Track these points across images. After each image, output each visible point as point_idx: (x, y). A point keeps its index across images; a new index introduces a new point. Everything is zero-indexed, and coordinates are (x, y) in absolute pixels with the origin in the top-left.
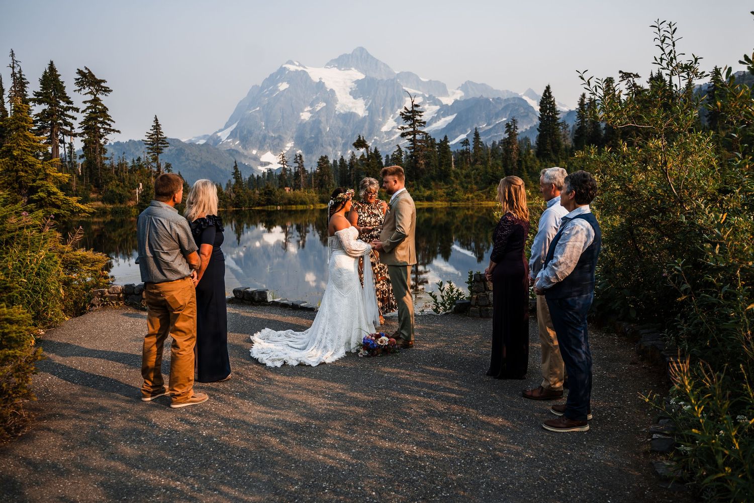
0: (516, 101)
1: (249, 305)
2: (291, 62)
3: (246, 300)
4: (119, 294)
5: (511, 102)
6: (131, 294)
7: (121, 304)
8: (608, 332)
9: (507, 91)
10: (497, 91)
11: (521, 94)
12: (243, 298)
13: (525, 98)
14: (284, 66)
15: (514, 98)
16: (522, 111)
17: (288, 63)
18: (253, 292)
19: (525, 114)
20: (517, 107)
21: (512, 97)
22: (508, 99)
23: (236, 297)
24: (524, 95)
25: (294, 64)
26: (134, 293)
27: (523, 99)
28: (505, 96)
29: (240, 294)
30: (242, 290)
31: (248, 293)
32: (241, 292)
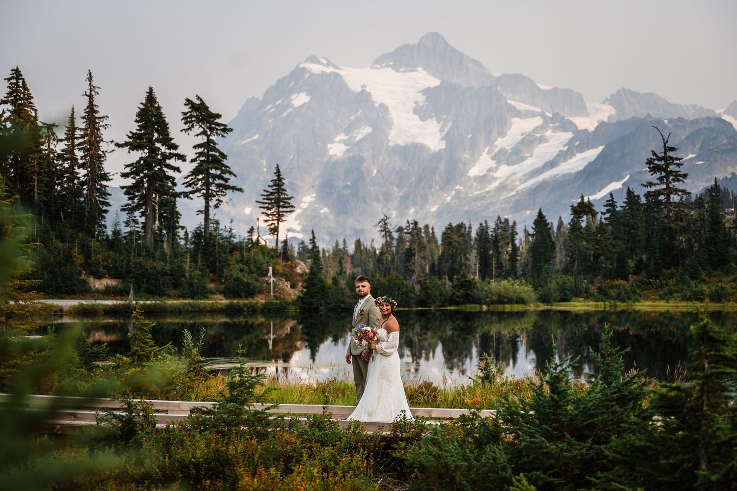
0: (712, 124)
2: (314, 59)
5: (704, 125)
9: (694, 106)
10: (675, 106)
11: (720, 111)
13: (727, 118)
14: (302, 66)
15: (708, 118)
16: (725, 142)
17: (307, 61)
19: (729, 147)
20: (715, 135)
21: (704, 116)
22: (697, 120)
24: (724, 113)
25: (319, 62)
27: (724, 121)
28: (690, 116)
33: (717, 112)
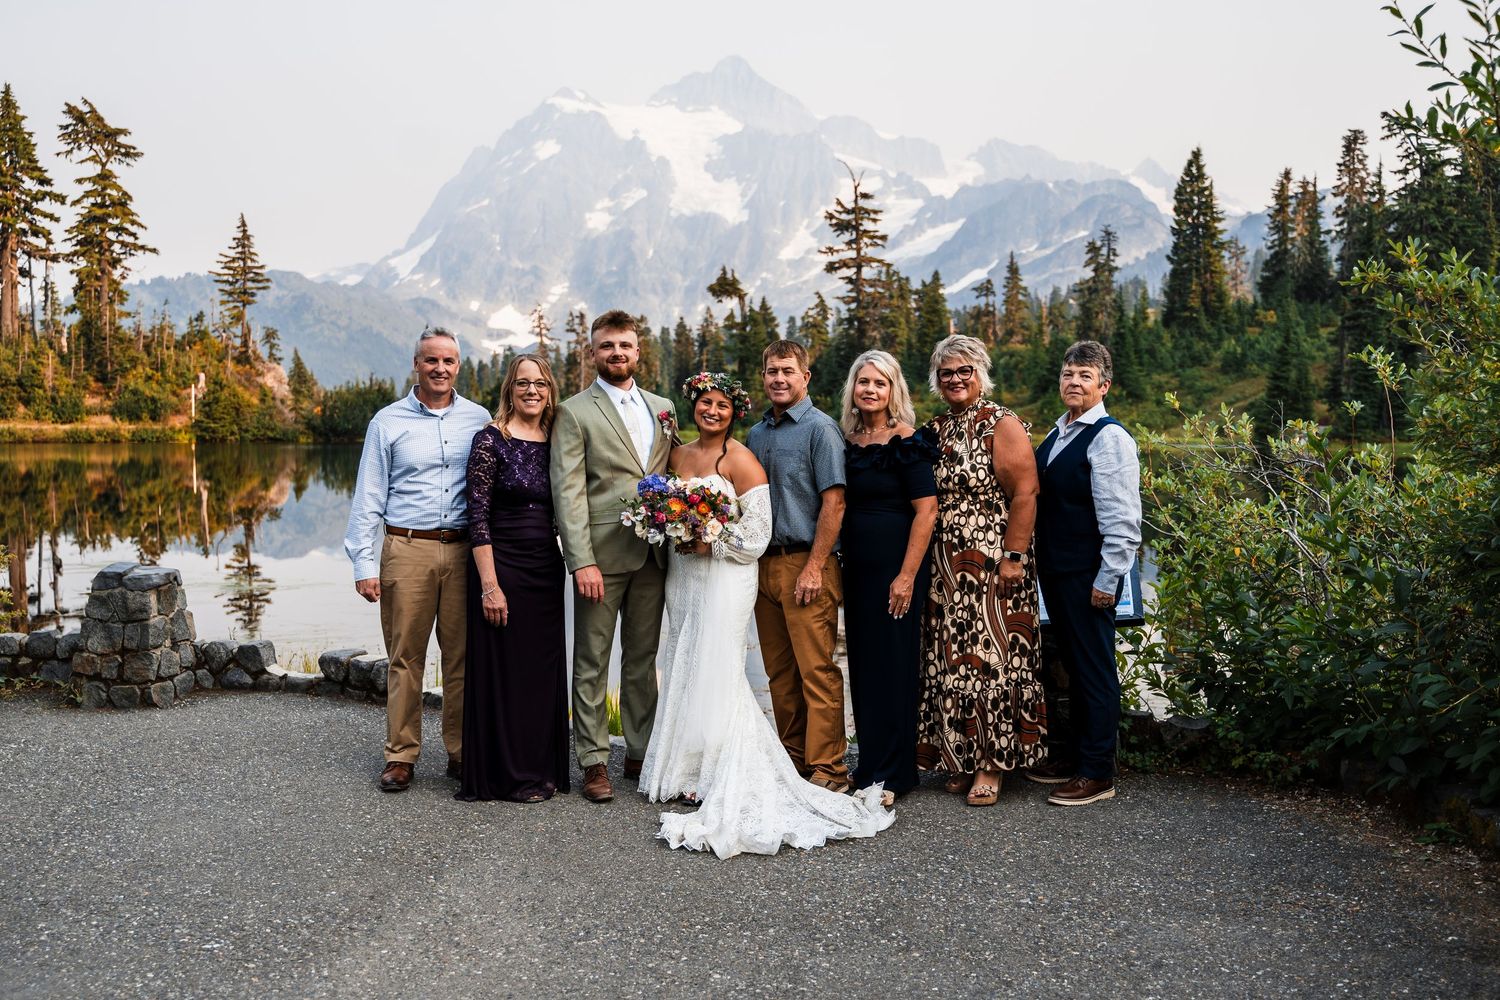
0: (1115, 190)
1: (360, 700)
2: (567, 93)
3: (355, 687)
4: (16, 657)
5: (1102, 191)
6: (46, 658)
7: (19, 686)
9: (1091, 165)
10: (1065, 164)
11: (1126, 171)
12: (346, 681)
13: (1135, 181)
14: (549, 101)
15: (1109, 182)
16: (1129, 213)
18: (372, 665)
19: (1136, 221)
20: (1115, 205)
21: (1105, 178)
22: (1093, 184)
23: (327, 678)
24: (1134, 175)
25: (574, 95)
26: (54, 656)
27: (1130, 185)
28: (1086, 178)
29: (338, 668)
30: (343, 658)
31: (357, 666)
32: (342, 663)
33: (1123, 173)
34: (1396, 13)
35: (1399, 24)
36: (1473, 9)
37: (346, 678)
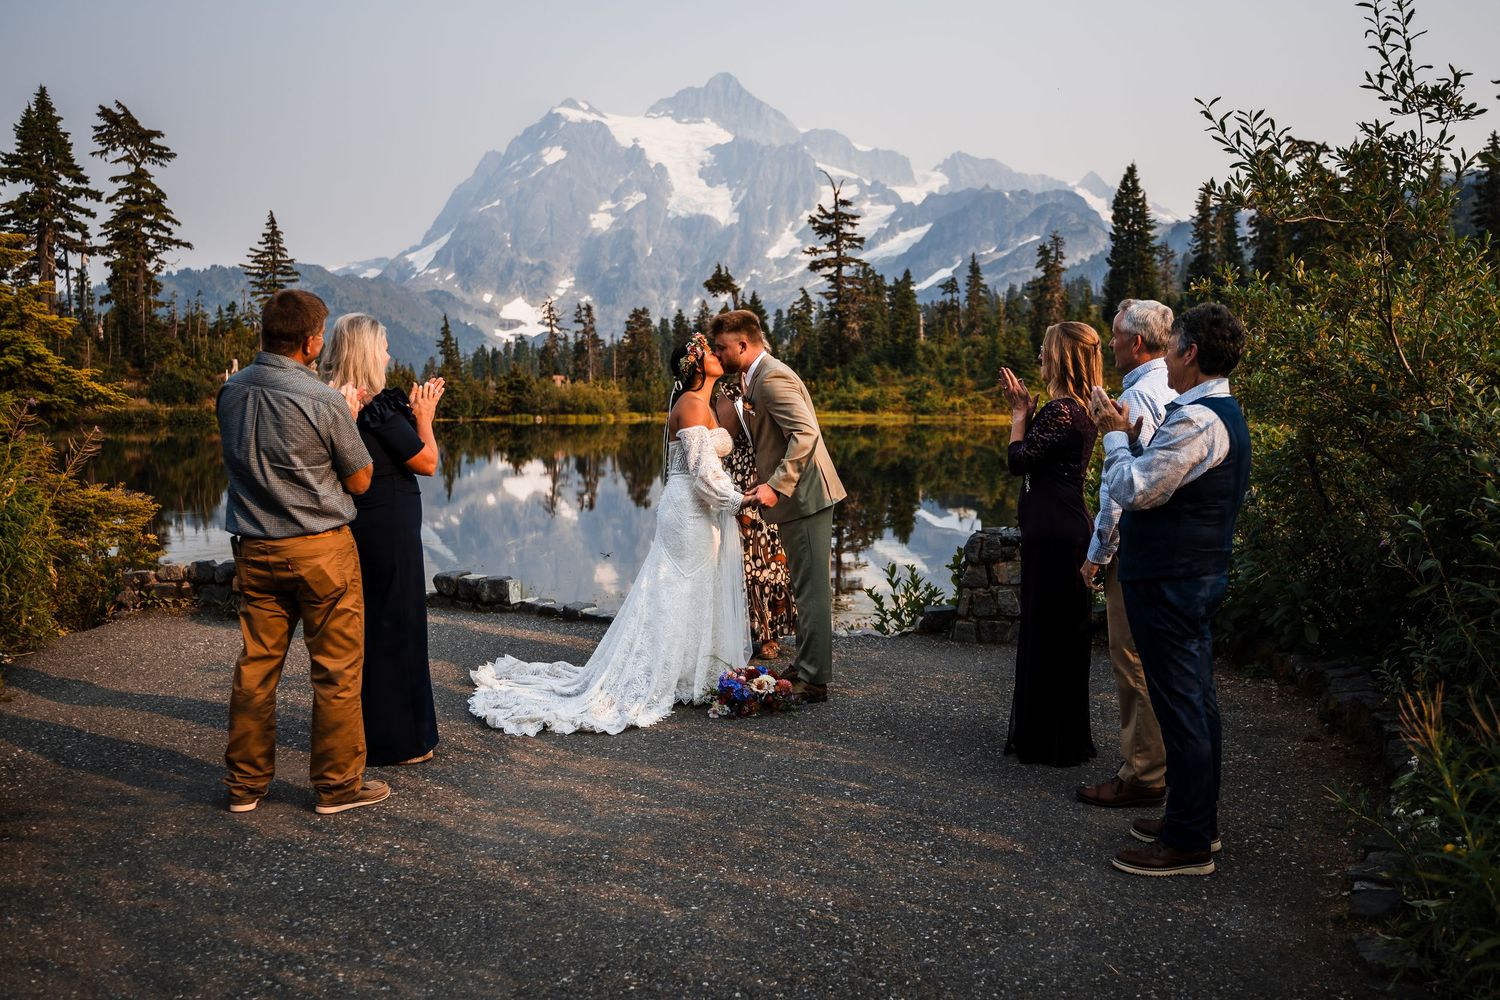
0: (1062, 199)
1: (467, 610)
2: (571, 103)
3: (463, 600)
4: (180, 582)
5: (1052, 200)
6: (205, 583)
7: (184, 605)
8: (1257, 676)
9: (1043, 177)
10: (1020, 176)
11: (1073, 183)
12: (456, 595)
13: (1080, 192)
14: (555, 111)
15: (1057, 192)
16: (1075, 221)
17: (563, 104)
18: (477, 582)
19: (1080, 227)
21: (1052, 189)
22: (1044, 194)
23: (440, 593)
24: (1079, 186)
25: (578, 107)
26: (213, 581)
27: (1076, 195)
28: (1037, 188)
29: (449, 585)
30: (454, 577)
31: (466, 583)
32: (452, 581)
33: (1070, 185)
34: (1209, 116)
35: (1211, 124)
36: (1244, 125)
37: (456, 593)
